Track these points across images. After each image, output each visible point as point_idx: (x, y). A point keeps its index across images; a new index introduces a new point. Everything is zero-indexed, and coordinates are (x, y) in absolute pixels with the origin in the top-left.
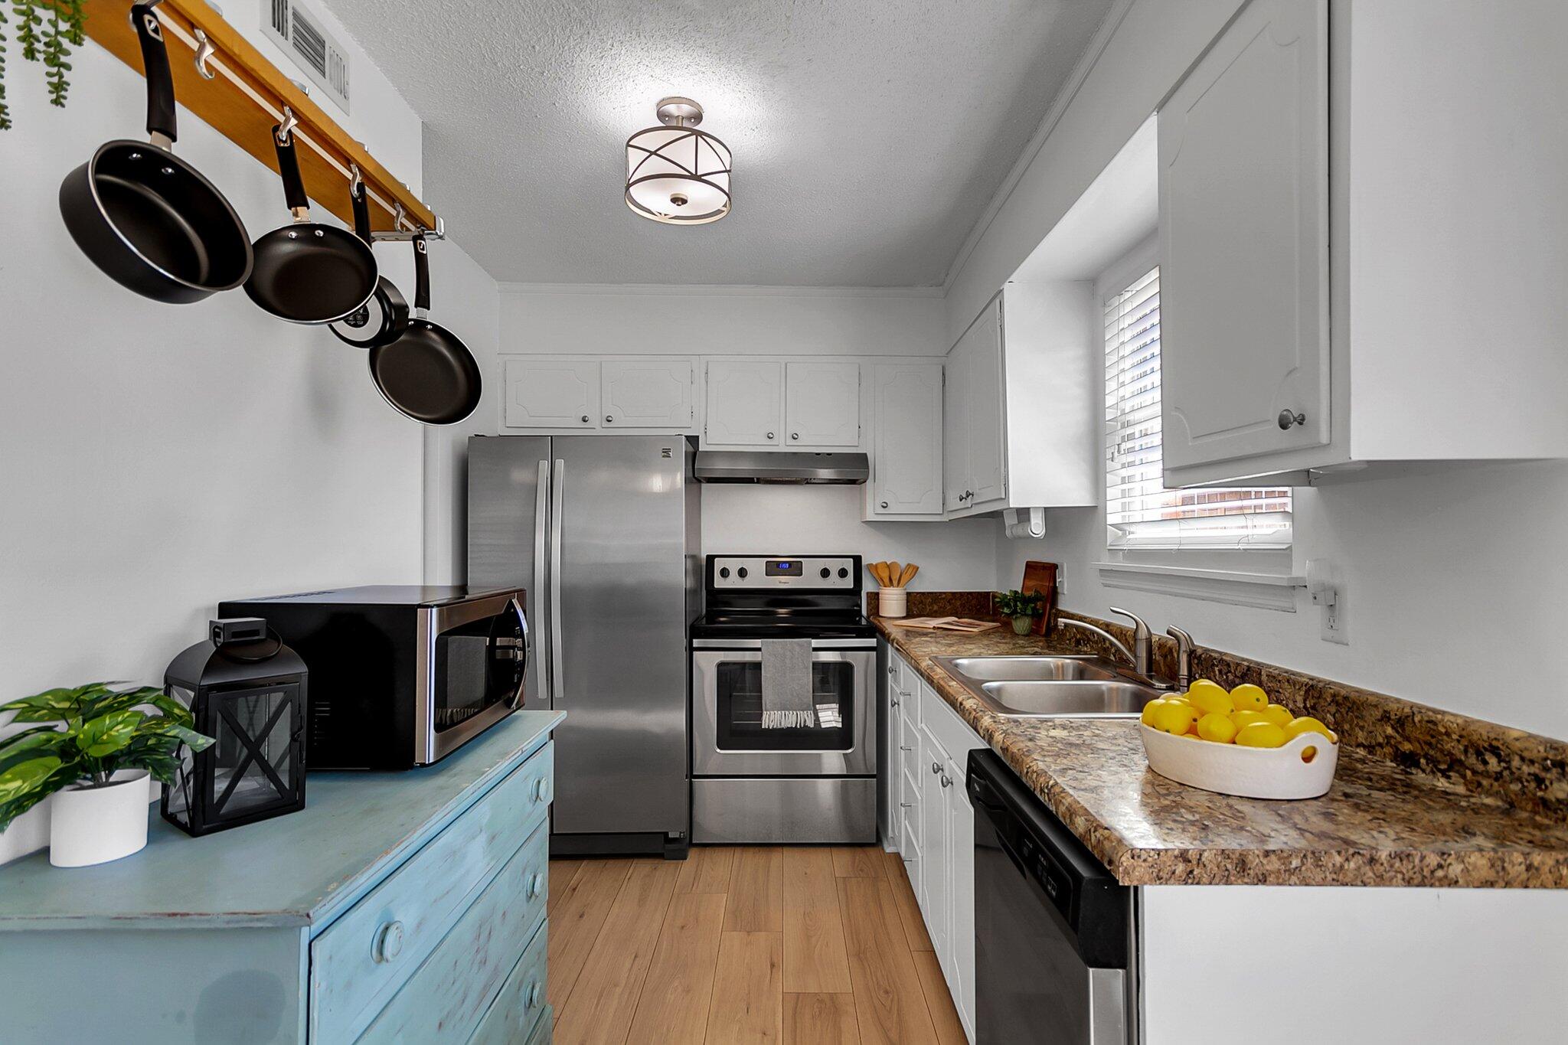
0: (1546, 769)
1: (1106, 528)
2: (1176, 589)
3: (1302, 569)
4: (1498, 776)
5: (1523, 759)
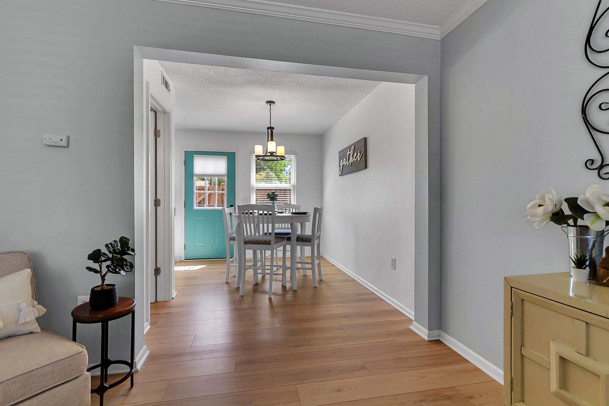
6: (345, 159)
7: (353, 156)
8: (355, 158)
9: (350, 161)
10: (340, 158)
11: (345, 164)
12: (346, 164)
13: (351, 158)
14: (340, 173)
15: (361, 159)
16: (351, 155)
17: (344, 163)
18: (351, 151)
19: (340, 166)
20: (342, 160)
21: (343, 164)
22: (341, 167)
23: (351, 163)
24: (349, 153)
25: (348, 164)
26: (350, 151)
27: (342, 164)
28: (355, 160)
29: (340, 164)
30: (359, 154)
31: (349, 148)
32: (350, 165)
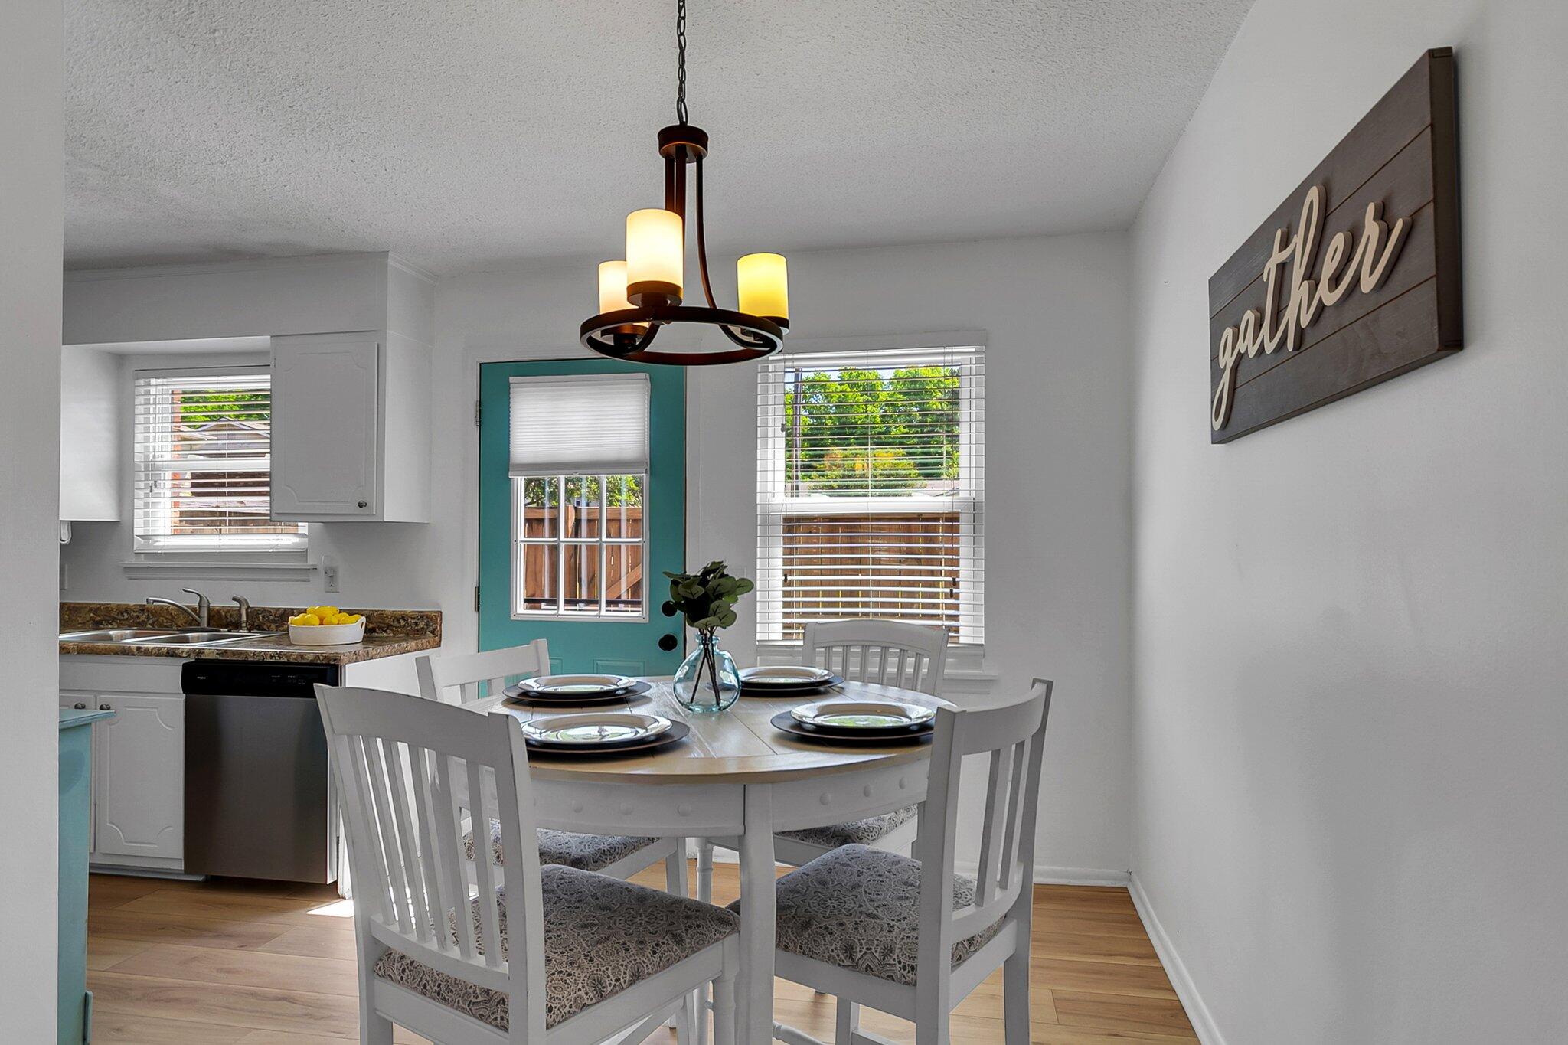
0: (419, 619)
1: (133, 537)
2: (217, 576)
3: (311, 561)
4: (404, 626)
5: (412, 618)
6: (1250, 316)
7: (1312, 274)
8: (1335, 280)
9: (1289, 316)
10: (1221, 319)
11: (1252, 353)
12: (1261, 349)
13: (1298, 291)
14: (1218, 425)
15: (1402, 268)
16: (1298, 271)
17: (1241, 347)
18: (1297, 240)
19: (1216, 373)
20: (1228, 332)
21: (1241, 357)
22: (1226, 379)
23: (1300, 333)
24: (1278, 257)
25: (1269, 348)
26: (1285, 242)
27: (1227, 361)
28: (1330, 298)
29: (1214, 359)
30: (1371, 230)
31: (1283, 219)
32: (1290, 346)
